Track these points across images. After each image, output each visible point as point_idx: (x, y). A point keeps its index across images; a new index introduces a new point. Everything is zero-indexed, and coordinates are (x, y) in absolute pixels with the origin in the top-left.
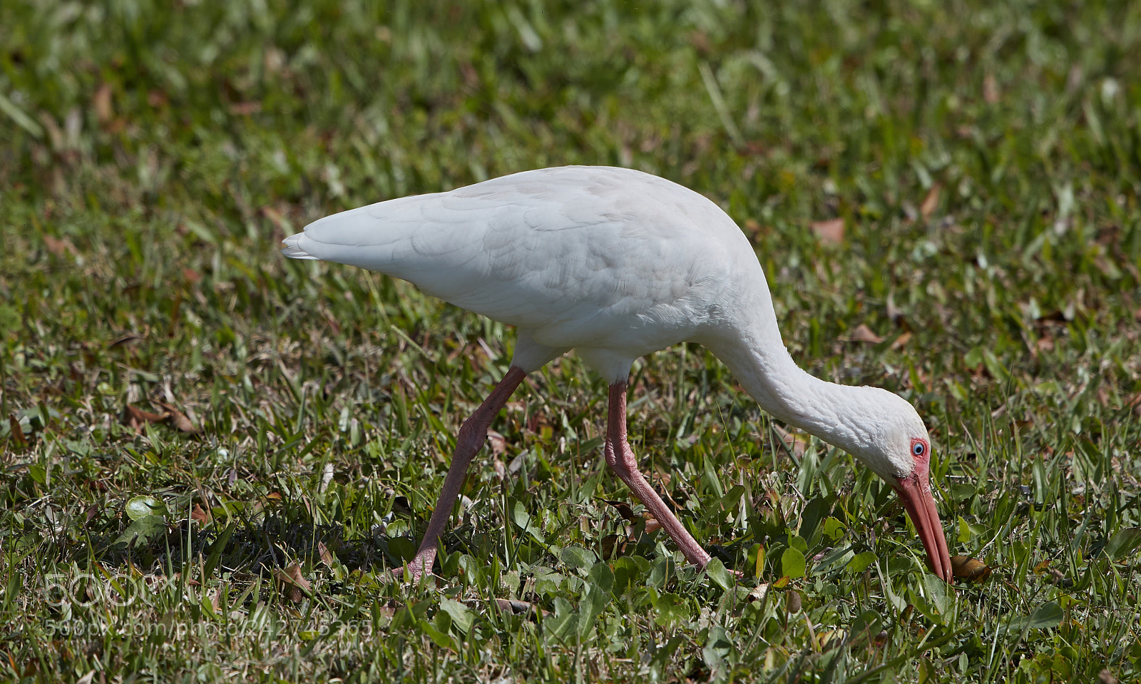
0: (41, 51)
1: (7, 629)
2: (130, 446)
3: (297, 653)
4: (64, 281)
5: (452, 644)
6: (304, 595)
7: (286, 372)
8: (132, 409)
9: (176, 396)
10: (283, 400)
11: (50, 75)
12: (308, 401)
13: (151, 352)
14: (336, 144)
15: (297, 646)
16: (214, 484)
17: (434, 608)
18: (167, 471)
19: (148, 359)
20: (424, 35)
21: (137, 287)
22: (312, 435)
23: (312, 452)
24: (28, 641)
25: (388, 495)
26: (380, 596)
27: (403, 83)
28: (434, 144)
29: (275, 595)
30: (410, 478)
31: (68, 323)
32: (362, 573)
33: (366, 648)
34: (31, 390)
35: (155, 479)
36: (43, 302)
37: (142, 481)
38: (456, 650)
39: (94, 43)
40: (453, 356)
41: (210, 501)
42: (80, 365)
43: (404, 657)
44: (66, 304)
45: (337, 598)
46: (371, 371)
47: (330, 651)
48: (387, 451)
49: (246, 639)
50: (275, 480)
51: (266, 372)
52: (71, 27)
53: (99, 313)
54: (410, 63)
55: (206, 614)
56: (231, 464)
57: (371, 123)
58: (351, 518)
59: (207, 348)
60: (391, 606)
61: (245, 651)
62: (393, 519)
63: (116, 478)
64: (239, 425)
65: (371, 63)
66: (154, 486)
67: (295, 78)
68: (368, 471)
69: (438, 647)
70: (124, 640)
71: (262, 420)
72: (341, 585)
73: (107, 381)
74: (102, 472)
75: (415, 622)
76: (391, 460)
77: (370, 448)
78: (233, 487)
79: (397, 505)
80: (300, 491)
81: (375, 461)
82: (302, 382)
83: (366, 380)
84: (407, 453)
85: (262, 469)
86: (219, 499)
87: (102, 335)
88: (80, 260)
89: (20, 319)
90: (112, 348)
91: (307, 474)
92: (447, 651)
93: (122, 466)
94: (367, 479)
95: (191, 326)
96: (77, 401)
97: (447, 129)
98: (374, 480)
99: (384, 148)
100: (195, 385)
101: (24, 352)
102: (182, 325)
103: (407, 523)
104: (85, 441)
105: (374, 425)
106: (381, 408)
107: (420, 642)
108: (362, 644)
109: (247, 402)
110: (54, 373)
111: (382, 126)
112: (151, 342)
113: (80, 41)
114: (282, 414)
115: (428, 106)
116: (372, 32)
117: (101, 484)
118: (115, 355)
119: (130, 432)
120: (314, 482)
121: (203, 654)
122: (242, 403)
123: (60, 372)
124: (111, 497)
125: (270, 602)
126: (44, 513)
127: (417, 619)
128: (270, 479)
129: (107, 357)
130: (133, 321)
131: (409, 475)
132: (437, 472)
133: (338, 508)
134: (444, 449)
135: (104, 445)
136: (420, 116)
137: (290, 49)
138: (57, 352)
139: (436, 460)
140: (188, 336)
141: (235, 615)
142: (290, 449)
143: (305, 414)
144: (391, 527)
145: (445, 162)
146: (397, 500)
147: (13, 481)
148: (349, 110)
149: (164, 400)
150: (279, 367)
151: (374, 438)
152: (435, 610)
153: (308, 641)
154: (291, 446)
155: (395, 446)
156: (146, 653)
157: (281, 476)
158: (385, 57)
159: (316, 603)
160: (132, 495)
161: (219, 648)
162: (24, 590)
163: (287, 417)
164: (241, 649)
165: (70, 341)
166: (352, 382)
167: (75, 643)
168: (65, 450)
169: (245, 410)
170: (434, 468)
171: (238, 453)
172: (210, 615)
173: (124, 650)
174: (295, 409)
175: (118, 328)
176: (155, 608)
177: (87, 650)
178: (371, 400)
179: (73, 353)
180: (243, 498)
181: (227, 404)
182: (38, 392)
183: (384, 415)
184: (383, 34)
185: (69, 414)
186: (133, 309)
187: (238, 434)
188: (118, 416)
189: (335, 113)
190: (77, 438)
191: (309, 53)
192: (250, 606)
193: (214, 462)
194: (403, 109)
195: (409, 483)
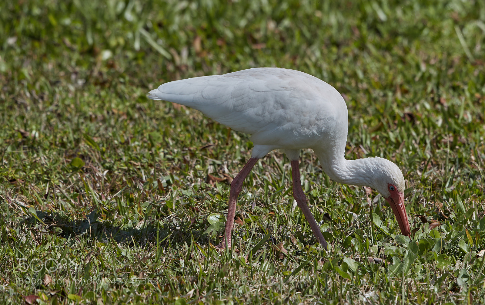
0: (171, 22)
1: (156, 271)
2: (209, 192)
3: (282, 281)
4: (181, 121)
5: (348, 277)
6: (285, 256)
7: (277, 160)
8: (210, 176)
9: (229, 170)
10: (275, 171)
11: (175, 32)
12: (286, 172)
13: (218, 151)
14: (298, 62)
15: (282, 278)
16: (246, 208)
17: (341, 261)
18: (225, 203)
19: (217, 154)
20: (336, 14)
21: (212, 124)
22: (288, 187)
23: (288, 194)
24: (165, 276)
25: (321, 213)
26: (318, 256)
27: (326, 35)
28: (340, 61)
29: (272, 256)
30: (330, 205)
31: (182, 139)
32: (310, 246)
33: (312, 279)
34: (167, 168)
35: (220, 206)
36: (172, 130)
37: (215, 207)
38: (350, 279)
39: (193, 19)
40: (349, 152)
41: (244, 216)
42: (188, 157)
43: (328, 282)
44: (182, 131)
45: (299, 257)
46: (313, 159)
47: (296, 280)
48: (321, 194)
49: (260, 275)
50: (272, 206)
51: (268, 160)
52: (183, 12)
53: (196, 135)
54: (330, 26)
55: (242, 264)
56: (253, 200)
57: (313, 53)
58: (305, 223)
59: (243, 149)
60: (322, 260)
61: (259, 280)
62: (323, 223)
63: (203, 206)
64: (256, 183)
65: (313, 27)
66: (220, 209)
67: (280, 33)
68: (312, 202)
69: (343, 278)
70: (207, 276)
71: (267, 181)
72: (301, 252)
73: (200, 164)
74: (197, 203)
75: (333, 267)
76: (322, 198)
77: (313, 193)
78: (254, 210)
79: (325, 217)
80: (283, 211)
81: (315, 198)
82: (283, 164)
83: (311, 163)
84: (329, 195)
85: (267, 202)
86: (248, 215)
87: (197, 144)
88: (188, 112)
89: (161, 137)
90: (201, 150)
91: (286, 204)
92: (346, 280)
93: (206, 201)
94: (312, 206)
95: (236, 140)
96: (186, 173)
97: (346, 55)
98: (315, 206)
99: (319, 63)
100: (237, 166)
101: (163, 152)
102: (232, 140)
103: (329, 224)
104: (190, 190)
105: (315, 182)
106: (318, 175)
107: (335, 276)
108: (310, 277)
109: (260, 173)
110: (176, 161)
111: (318, 54)
112: (219, 147)
113: (187, 17)
114: (275, 178)
115: (338, 45)
116: (313, 14)
117: (197, 209)
118: (203, 153)
119: (210, 186)
120: (289, 207)
121: (241, 282)
122: (258, 173)
123: (179, 160)
124: (201, 214)
125: (270, 259)
126: (172, 221)
128: (270, 206)
129: (199, 154)
130: (210, 138)
132: (342, 203)
133: (299, 218)
134: (345, 193)
135: (198, 191)
136: (334, 49)
137: (278, 21)
138: (178, 152)
139: (341, 197)
140: (234, 145)
141: (255, 265)
142: (279, 193)
143: (285, 178)
144: (322, 227)
145: (345, 69)
146: (325, 215)
147: (159, 208)
148: (304, 47)
149: (224, 172)
150: (274, 158)
151: (315, 188)
152: (341, 262)
153: (286, 276)
154: (279, 191)
155: (324, 191)
156: (217, 281)
157: (275, 205)
158: (319, 24)
159: (290, 259)
160: (210, 213)
161: (248, 279)
162: (164, 255)
163: (277, 179)
164: (258, 279)
165: (183, 147)
166: (305, 164)
167: (186, 277)
168: (181, 194)
169: (259, 176)
170: (341, 201)
171: (256, 195)
172: (244, 265)
173: (207, 280)
174: (281, 176)
175: (204, 142)
176: (220, 262)
177: (191, 280)
178: (314, 172)
179: (185, 152)
180: (258, 214)
181: (251, 174)
182: (169, 169)
183: (319, 178)
184: (318, 14)
185: (183, 179)
186: (211, 133)
187: (256, 186)
188: (204, 179)
189: (298, 48)
190: (187, 189)
191: (286, 23)
192: (261, 260)
193: (246, 199)
194: (327, 46)
195: (330, 207)
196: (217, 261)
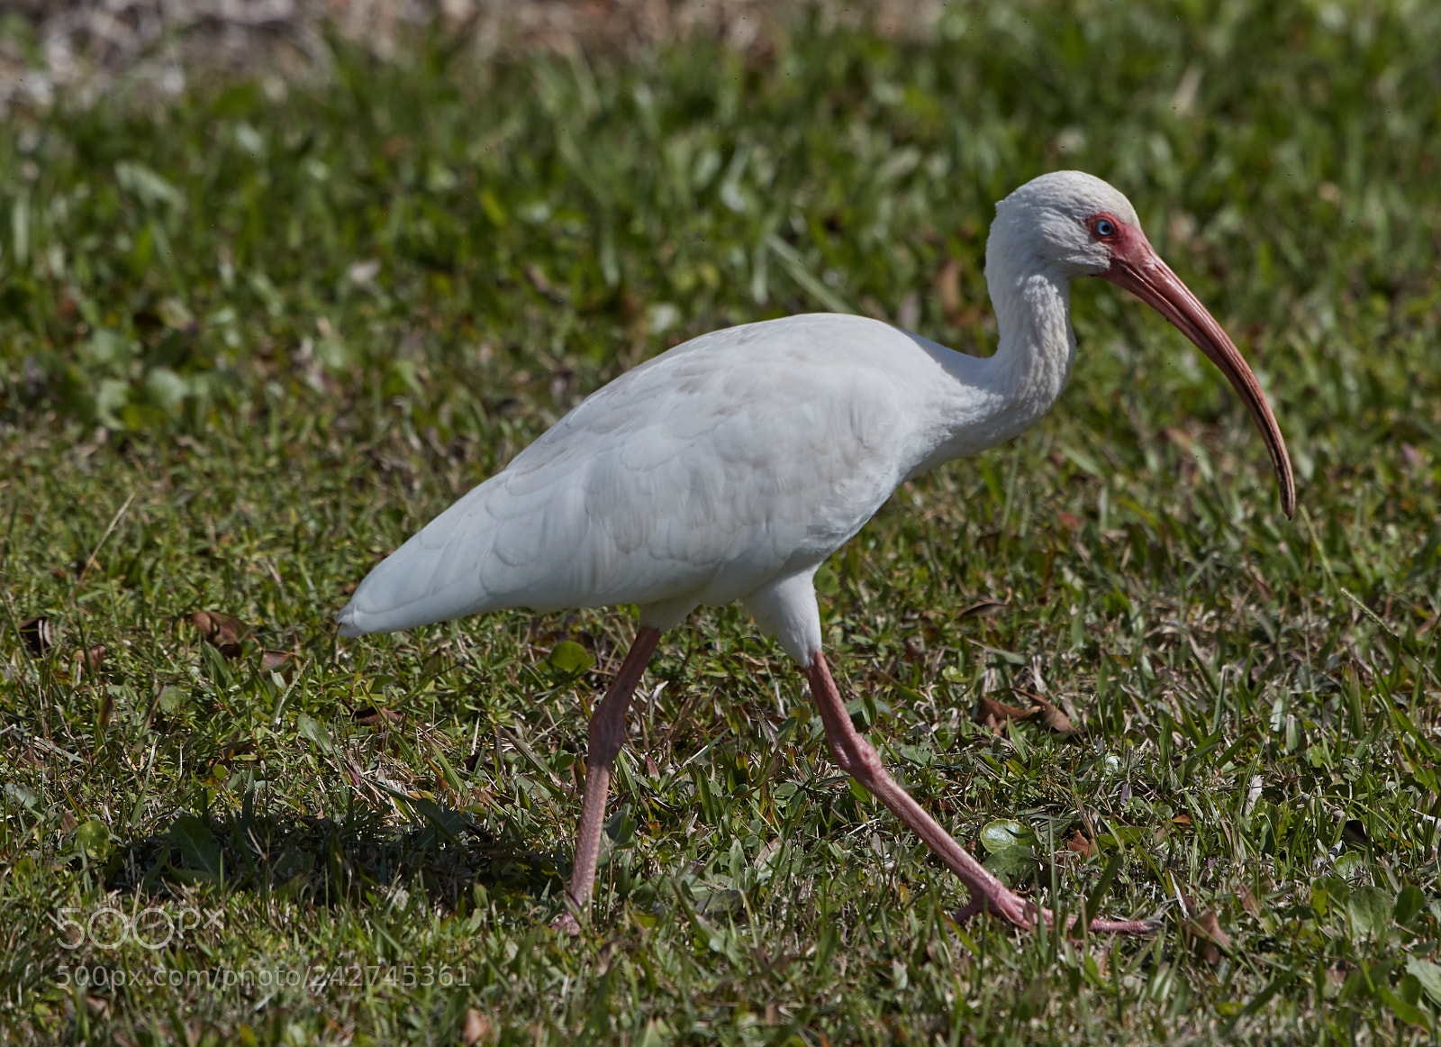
0: (865, 217)
1: (819, 1000)
2: (986, 752)
3: (1213, 1032)
4: (896, 528)
5: (1422, 1020)
6: (1223, 953)
7: (1199, 651)
8: (988, 701)
9: (1048, 684)
10: (1194, 689)
11: (877, 247)
12: (1228, 691)
13: (1015, 624)
14: (1265, 343)
15: (1212, 1024)
16: (1100, 803)
17: (1398, 972)
18: (1036, 786)
19: (1011, 632)
20: (1384, 195)
21: (997, 536)
22: (1234, 736)
23: (1233, 760)
24: (847, 1017)
25: (1336, 818)
26: (1326, 954)
27: (1356, 259)
28: (1399, 342)
29: (1183, 956)
30: (1366, 795)
31: (902, 585)
32: (1300, 924)
33: (1307, 1025)
34: (852, 676)
35: (1020, 796)
36: (869, 559)
37: (1002, 798)
38: (1429, 1028)
39: (936, 205)
40: (1425, 629)
41: (1095, 827)
42: (919, 642)
43: (1359, 1037)
44: (897, 561)
45: (1268, 958)
46: (1313, 649)
47: (1258, 1031)
48: (1335, 760)
49: (1144, 1014)
50: (1183, 796)
51: (1171, 651)
52: (905, 183)
53: (944, 571)
54: (1369, 233)
55: (1088, 978)
56: (1123, 776)
57: (1313, 314)
58: (1286, 849)
59: (1091, 618)
60: (1341, 967)
61: (1143, 1030)
62: (1343, 851)
63: (967, 795)
64: (1134, 723)
65: (1313, 233)
66: (1019, 806)
67: (1211, 250)
68: (1309, 785)
69: (1404, 1024)
70: (978, 1015)
71: (1166, 716)
72: (1273, 940)
73: (956, 664)
74: (948, 787)
75: (1372, 988)
76: (1341, 771)
77: (1312, 754)
78: (1126, 808)
79: (1349, 832)
80: (1217, 813)
81: (1319, 771)
82: (1219, 665)
83: (1306, 662)
84: (1362, 760)
85: (1166, 783)
86: (1108, 823)
87: (948, 602)
88: (918, 499)
89: (836, 580)
90: (961, 620)
91: (1226, 789)
92: (1416, 1029)
93: (976, 779)
94: (1307, 796)
95: (1070, 589)
96: (914, 691)
97: (1415, 322)
98: (1317, 798)
99: (1331, 348)
100: (1075, 668)
101: (842, 624)
102: (1057, 588)
103: (1362, 855)
104: (927, 744)
105: (1317, 723)
106: (1326, 700)
107: (1379, 1017)
108: (1300, 1020)
109: (1145, 693)
110: (883, 653)
111: (1328, 318)
112: (1015, 610)
113: (918, 201)
114: (1193, 708)
115: (1390, 292)
116: (1314, 192)
117: (947, 804)
118: (966, 628)
119: (987, 733)
120: (1236, 800)
121: (1085, 1034)
122: (1139, 693)
123: (891, 651)
124: (961, 821)
125: (1176, 962)
126: (869, 843)
127: (1375, 985)
128: (1176, 797)
129: (954, 631)
130: (990, 583)
131: (1364, 791)
132: (1402, 786)
133: (1269, 837)
134: (1412, 756)
135: (951, 750)
136: (1380, 304)
137: (1204, 214)
138: (886, 624)
139: (1401, 770)
140: (1064, 602)
141: (1129, 981)
142: (1204, 756)
143: (1224, 707)
144: (1340, 862)
145: (1413, 366)
146: (1349, 825)
147: (827, 801)
148: (1284, 295)
149: (1032, 689)
150: (1188, 644)
151: (1317, 741)
152: (1400, 974)
153: (1228, 1016)
154: (1204, 751)
155: (1345, 751)
156: (1009, 1032)
157: (1191, 793)
158: (1332, 225)
159: (1238, 965)
160: (988, 819)
161: (1108, 1026)
162: (843, 949)
163: (1199, 712)
164: (1137, 1027)
165: (904, 611)
166: (1288, 665)
167: (911, 1020)
168: (897, 757)
169: (1143, 702)
170: (1398, 782)
171: (1133, 761)
172: (1096, 981)
173: (979, 1028)
174: (1210, 701)
175: (970, 593)
176: (1020, 972)
177: (928, 1028)
178: (1314, 689)
179: (910, 625)
180: (1140, 822)
181: (1118, 694)
182: (861, 678)
183: (1330, 709)
184: (1329, 193)
185: (902, 709)
186: (991, 565)
187: (1133, 735)
188: (970, 711)
189: (1264, 300)
190: (915, 741)
191: (1229, 219)
192: (1149, 968)
193: (1101, 774)
194: (1356, 295)
195: (1365, 802)
196: (1011, 970)
